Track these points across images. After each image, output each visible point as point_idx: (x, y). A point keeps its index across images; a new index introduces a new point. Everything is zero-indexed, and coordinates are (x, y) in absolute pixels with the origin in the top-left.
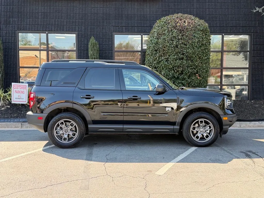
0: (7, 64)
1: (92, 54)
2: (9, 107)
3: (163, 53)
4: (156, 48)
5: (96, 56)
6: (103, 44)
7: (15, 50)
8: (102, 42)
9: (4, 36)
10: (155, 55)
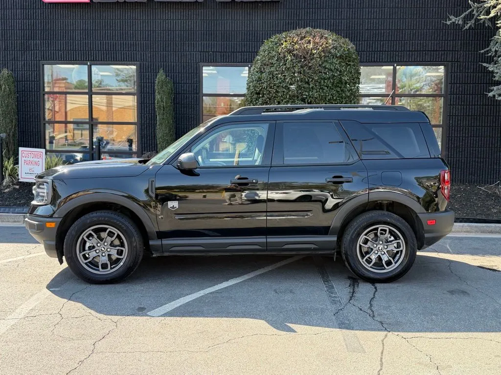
0: (24, 117)
1: (160, 100)
2: (17, 187)
3: (269, 98)
4: (257, 89)
5: (166, 103)
6: (183, 82)
7: (38, 93)
8: (180, 80)
9: (21, 70)
10: (255, 101)
